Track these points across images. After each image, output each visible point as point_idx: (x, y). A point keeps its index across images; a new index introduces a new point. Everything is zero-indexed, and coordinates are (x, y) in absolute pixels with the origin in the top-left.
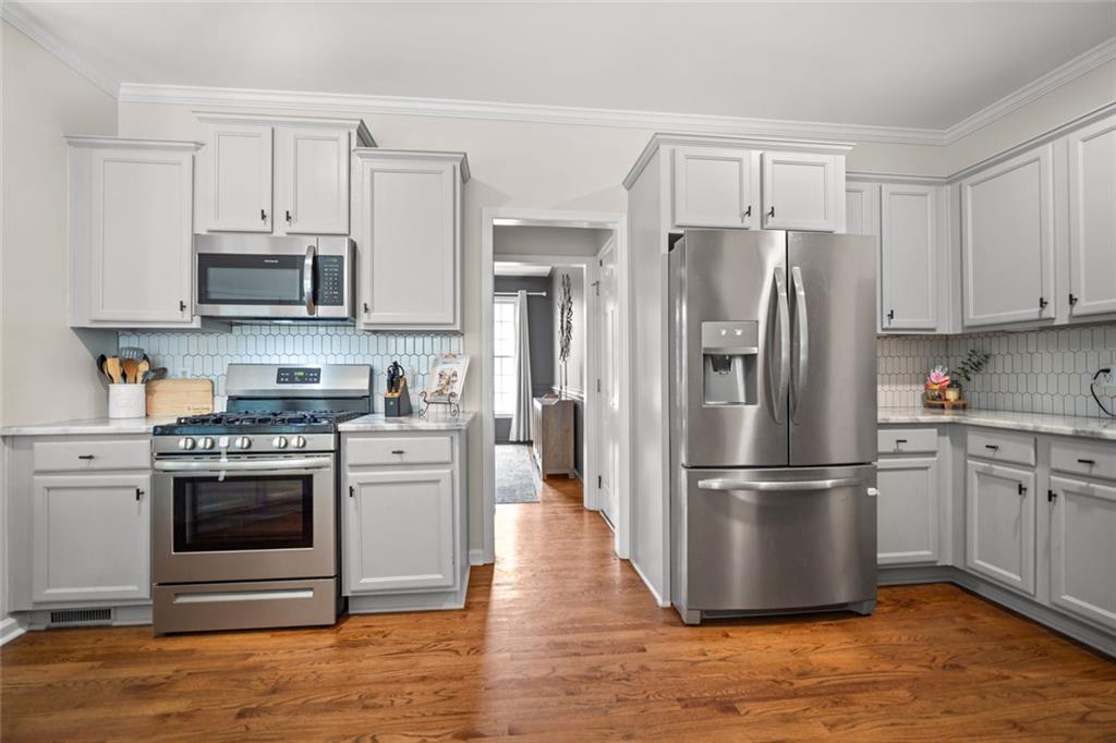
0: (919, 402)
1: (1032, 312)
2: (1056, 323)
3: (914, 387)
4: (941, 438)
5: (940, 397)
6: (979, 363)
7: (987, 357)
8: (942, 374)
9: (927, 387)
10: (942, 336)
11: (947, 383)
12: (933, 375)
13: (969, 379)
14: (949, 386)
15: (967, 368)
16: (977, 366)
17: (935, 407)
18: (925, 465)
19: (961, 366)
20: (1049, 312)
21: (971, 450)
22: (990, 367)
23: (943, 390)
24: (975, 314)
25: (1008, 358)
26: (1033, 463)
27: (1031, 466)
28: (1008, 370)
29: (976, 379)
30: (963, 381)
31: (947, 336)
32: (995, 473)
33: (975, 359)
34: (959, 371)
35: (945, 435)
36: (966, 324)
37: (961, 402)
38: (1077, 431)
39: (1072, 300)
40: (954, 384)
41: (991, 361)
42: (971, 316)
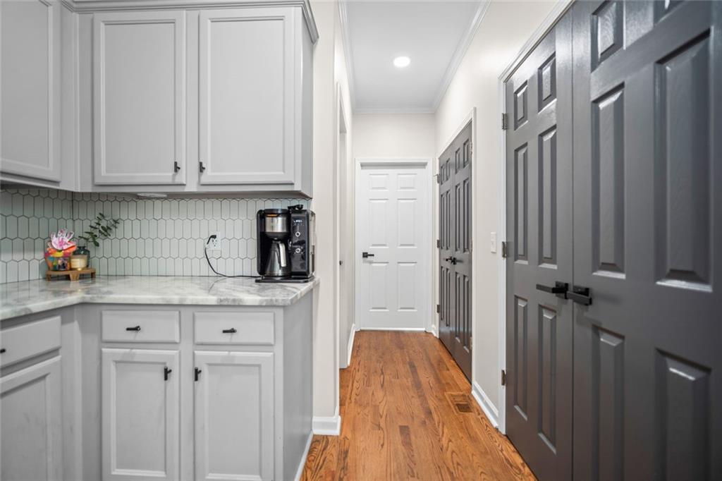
0: (36, 274)
1: (166, 176)
2: (187, 189)
3: (28, 256)
4: (67, 326)
5: (64, 266)
6: (109, 228)
7: (116, 222)
8: (66, 240)
9: (47, 255)
10: (66, 192)
11: (74, 249)
12: (55, 242)
13: (97, 245)
14: (75, 253)
15: (96, 233)
16: (106, 231)
17: (58, 278)
18: (43, 374)
19: (89, 230)
20: (181, 178)
21: (107, 336)
22: (118, 232)
23: (67, 257)
24: (107, 172)
25: (136, 223)
26: (177, 340)
27: (176, 343)
28: (136, 235)
29: (105, 244)
30: (90, 247)
31: (73, 193)
32: (136, 359)
33: (104, 223)
34: (87, 236)
35: (72, 321)
36: (98, 181)
37: (89, 271)
38: (221, 301)
39: (202, 169)
40: (81, 251)
41: (120, 226)
42: (103, 173)
